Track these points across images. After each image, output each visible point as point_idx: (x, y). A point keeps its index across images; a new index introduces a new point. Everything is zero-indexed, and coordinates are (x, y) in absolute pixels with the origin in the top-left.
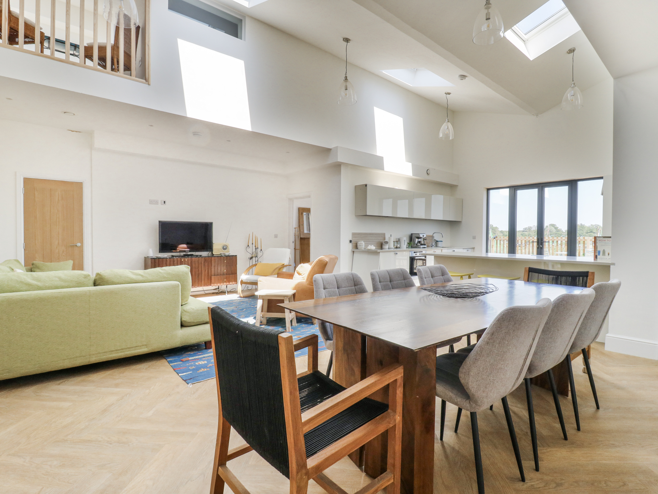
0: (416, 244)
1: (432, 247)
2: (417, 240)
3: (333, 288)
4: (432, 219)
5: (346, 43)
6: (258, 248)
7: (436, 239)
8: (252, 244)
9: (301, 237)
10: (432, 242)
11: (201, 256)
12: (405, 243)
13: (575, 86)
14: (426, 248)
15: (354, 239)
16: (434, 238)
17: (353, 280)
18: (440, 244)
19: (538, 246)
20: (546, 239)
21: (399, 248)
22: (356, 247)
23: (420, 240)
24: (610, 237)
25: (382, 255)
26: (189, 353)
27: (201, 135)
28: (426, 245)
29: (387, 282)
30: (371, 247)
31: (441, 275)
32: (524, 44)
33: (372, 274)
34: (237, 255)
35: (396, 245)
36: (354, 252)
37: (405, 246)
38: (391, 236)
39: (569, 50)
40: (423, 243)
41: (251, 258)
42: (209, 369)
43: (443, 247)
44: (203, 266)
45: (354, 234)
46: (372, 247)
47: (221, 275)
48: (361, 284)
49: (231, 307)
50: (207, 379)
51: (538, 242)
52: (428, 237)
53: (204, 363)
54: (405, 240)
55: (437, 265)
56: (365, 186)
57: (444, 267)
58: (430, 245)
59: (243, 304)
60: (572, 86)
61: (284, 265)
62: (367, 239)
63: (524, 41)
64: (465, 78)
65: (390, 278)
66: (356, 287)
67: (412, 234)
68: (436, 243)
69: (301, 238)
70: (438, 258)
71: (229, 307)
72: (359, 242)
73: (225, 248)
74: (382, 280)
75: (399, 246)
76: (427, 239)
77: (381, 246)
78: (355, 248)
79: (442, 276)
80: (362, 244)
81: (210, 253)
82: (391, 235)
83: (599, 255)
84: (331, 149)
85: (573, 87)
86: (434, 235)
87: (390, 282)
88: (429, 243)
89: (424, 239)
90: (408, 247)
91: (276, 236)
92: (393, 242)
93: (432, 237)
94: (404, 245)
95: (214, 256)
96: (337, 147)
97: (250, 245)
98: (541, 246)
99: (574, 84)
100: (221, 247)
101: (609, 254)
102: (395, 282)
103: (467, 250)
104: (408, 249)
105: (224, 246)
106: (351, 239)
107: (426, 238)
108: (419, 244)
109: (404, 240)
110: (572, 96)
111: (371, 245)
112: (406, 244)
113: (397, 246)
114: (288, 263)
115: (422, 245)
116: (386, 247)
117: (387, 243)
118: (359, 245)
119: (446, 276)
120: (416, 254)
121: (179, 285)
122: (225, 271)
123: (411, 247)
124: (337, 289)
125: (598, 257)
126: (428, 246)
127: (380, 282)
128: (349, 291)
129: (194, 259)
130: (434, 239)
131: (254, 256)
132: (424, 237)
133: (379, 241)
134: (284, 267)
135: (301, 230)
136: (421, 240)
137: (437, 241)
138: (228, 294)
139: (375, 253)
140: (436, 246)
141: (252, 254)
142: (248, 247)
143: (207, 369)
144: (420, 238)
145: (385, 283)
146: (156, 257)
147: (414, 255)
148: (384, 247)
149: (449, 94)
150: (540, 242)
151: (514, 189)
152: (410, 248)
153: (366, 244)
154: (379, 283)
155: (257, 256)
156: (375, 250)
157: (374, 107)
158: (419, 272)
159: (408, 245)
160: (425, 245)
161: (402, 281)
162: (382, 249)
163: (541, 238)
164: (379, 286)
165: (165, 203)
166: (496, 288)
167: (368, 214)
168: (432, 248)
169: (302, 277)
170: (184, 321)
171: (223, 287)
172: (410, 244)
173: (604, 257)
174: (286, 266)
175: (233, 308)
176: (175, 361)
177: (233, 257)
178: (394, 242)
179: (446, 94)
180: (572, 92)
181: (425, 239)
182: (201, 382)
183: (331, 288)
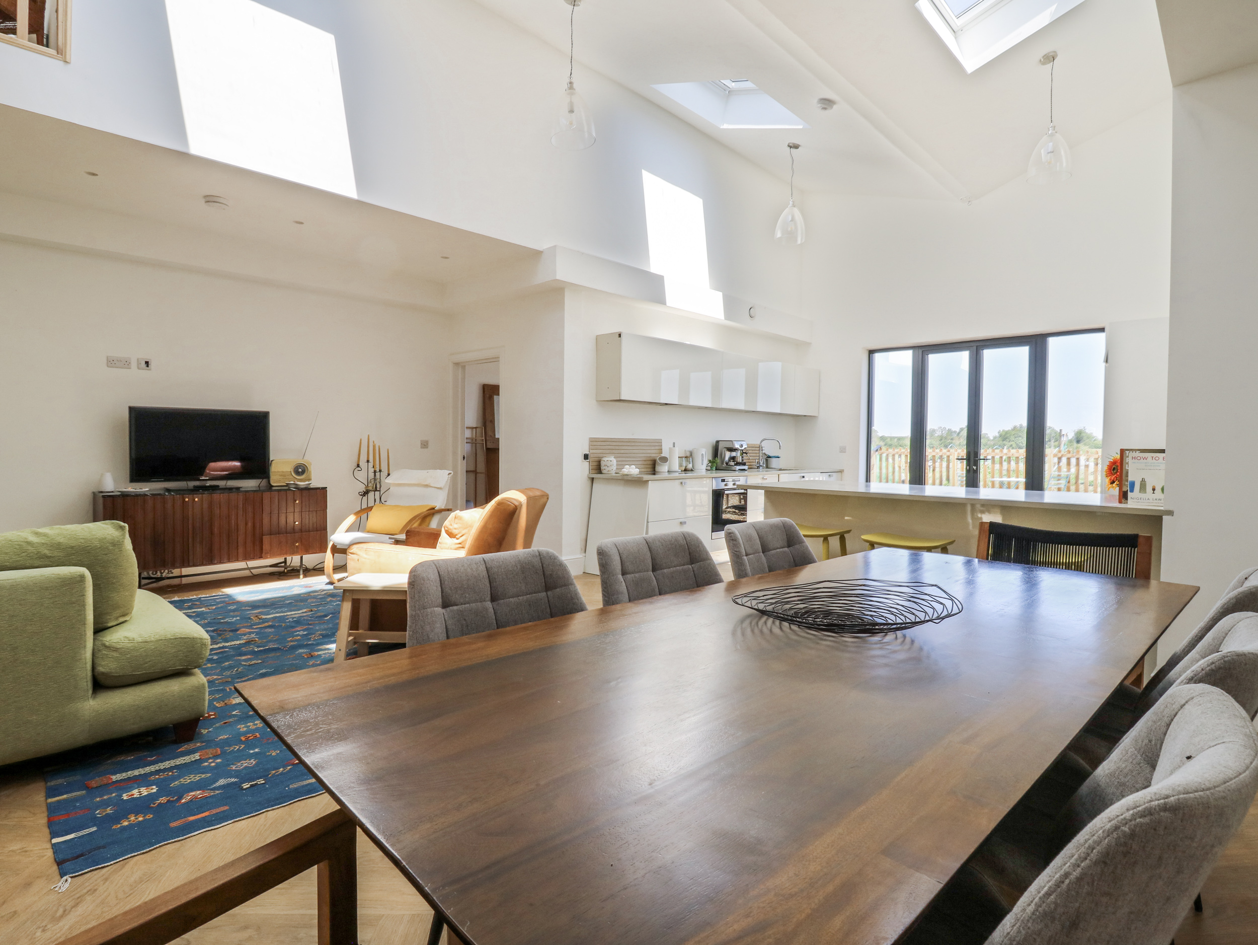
0: (727, 464)
1: (758, 468)
2: (728, 455)
3: (476, 601)
4: (758, 410)
5: (571, 6)
6: (380, 471)
7: (767, 453)
8: (368, 461)
9: (488, 447)
10: (758, 458)
11: (238, 489)
12: (702, 460)
13: (1056, 132)
14: (746, 472)
15: (594, 451)
16: (762, 450)
17: (542, 573)
18: (774, 463)
19: (968, 467)
20: (983, 453)
21: (692, 470)
22: (598, 468)
23: (734, 454)
24: (1163, 451)
25: (655, 488)
26: (122, 758)
27: (226, 205)
28: (747, 464)
29: (645, 571)
30: (631, 470)
31: (786, 544)
32: (954, 38)
33: (600, 553)
34: (327, 488)
35: (684, 465)
36: (593, 479)
37: (704, 467)
38: (674, 446)
39: (1043, 57)
40: (739, 460)
41: (365, 492)
42: (152, 816)
43: (780, 470)
44: (241, 512)
45: (593, 442)
46: (633, 470)
47: (286, 533)
48: (565, 585)
49: (299, 610)
50: (129, 856)
51: (968, 459)
52: (750, 449)
53: (146, 794)
54: (704, 453)
55: (776, 520)
56: (618, 335)
57: (793, 524)
58: (755, 464)
59: (331, 601)
60: (1050, 132)
61: (434, 510)
62: (622, 451)
63: (954, 31)
64: (832, 107)
65: (653, 559)
66: (549, 593)
67: (718, 442)
68: (767, 460)
69: (488, 449)
70: (774, 496)
71: (294, 611)
72: (605, 459)
73: (300, 470)
74: (630, 567)
75: (690, 466)
76: (750, 452)
77: (653, 467)
78: (596, 471)
79: (789, 546)
80: (611, 463)
81: (264, 482)
82: (674, 444)
83: (1132, 491)
84: (541, 252)
85: (1052, 135)
86: (763, 444)
87: (654, 570)
88: (752, 461)
89: (743, 453)
90: (709, 468)
91: (425, 445)
92: (679, 457)
93: (760, 448)
94: (702, 464)
95: (274, 488)
96: (555, 246)
97: (363, 464)
98: (975, 468)
99: (1053, 128)
100: (289, 468)
101: (1154, 490)
102: (665, 571)
103: (829, 475)
104: (709, 474)
105: (297, 467)
106: (587, 453)
107: (747, 450)
108: (732, 463)
109: (702, 454)
110: (1049, 154)
111: (630, 465)
112: (706, 462)
113: (686, 467)
114: (444, 505)
115: (738, 464)
116: (663, 468)
117: (664, 460)
118: (605, 466)
119: (797, 546)
120: (726, 485)
121: (82, 577)
122: (297, 523)
123: (716, 469)
124: (489, 603)
125: (1130, 494)
126: (750, 467)
127: (623, 574)
128: (530, 605)
129: (216, 496)
130: (764, 452)
131: (370, 488)
132: (743, 448)
133: (649, 455)
134: (433, 514)
135: (490, 433)
136: (737, 454)
137: (769, 457)
138: (304, 577)
139: (638, 482)
140: (767, 467)
141: (366, 485)
142: (359, 469)
143: (147, 817)
144: (735, 450)
145: (637, 575)
146: (119, 493)
147: (722, 486)
148: (658, 468)
149: (796, 147)
150: (973, 459)
151: (923, 351)
152: (714, 472)
153: (620, 463)
154: (620, 576)
155: (378, 489)
156: (638, 476)
157: (643, 170)
158: (731, 541)
159: (710, 465)
160: (744, 464)
161: (686, 567)
162: (654, 474)
163: (974, 452)
164: (622, 585)
165: (149, 366)
166: (952, 600)
167: (622, 398)
168: (758, 471)
169: (458, 541)
170: (103, 673)
171: (294, 560)
172: (714, 462)
173: (1142, 495)
174: (440, 511)
175: (303, 612)
176: (68, 789)
177: (318, 490)
178: (681, 459)
179: (791, 147)
180: (1051, 144)
181: (744, 451)
182: (108, 866)
183: (468, 603)
